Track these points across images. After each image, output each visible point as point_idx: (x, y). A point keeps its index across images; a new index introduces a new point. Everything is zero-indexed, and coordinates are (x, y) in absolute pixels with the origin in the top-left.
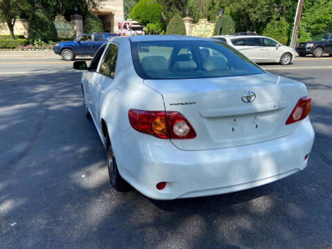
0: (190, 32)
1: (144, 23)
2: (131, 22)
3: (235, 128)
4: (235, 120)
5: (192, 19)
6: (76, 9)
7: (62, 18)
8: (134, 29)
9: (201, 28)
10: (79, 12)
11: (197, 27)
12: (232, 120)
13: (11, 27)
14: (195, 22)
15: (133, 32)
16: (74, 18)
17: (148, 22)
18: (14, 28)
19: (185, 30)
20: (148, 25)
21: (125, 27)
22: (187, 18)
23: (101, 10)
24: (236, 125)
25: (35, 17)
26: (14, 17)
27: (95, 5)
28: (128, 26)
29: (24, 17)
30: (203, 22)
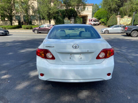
0: (119, 22)
1: (99, 19)
2: (94, 18)
3: (71, 58)
4: (71, 55)
5: (121, 16)
6: (72, 15)
7: (67, 18)
8: (95, 21)
9: (125, 20)
10: (73, 16)
11: (123, 19)
12: (70, 55)
13: (50, 22)
14: (122, 17)
15: (94, 22)
16: (71, 18)
17: (101, 18)
18: (51, 22)
19: (117, 21)
20: (101, 19)
21: (91, 21)
22: (119, 16)
23: (82, 15)
24: (71, 57)
25: (58, 19)
26: (51, 18)
27: (79, 13)
28: (92, 20)
29: (55, 18)
30: (126, 17)
